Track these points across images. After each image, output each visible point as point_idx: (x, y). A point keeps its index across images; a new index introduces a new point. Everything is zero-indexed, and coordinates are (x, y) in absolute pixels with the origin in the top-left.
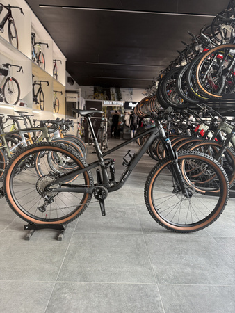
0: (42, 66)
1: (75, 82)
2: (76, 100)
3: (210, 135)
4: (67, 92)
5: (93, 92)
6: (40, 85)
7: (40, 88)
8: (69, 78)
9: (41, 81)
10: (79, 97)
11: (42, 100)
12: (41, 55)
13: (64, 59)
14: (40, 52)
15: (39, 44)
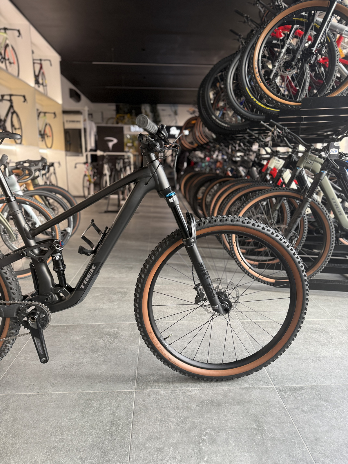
0: (13, 69)
1: (83, 98)
2: (81, 126)
3: (287, 175)
4: (65, 112)
5: (114, 113)
6: (11, 101)
7: (11, 106)
8: (71, 91)
9: (11, 95)
10: (85, 120)
11: (17, 125)
12: (9, 49)
13: (56, 58)
14: (7, 46)
15: (3, 31)
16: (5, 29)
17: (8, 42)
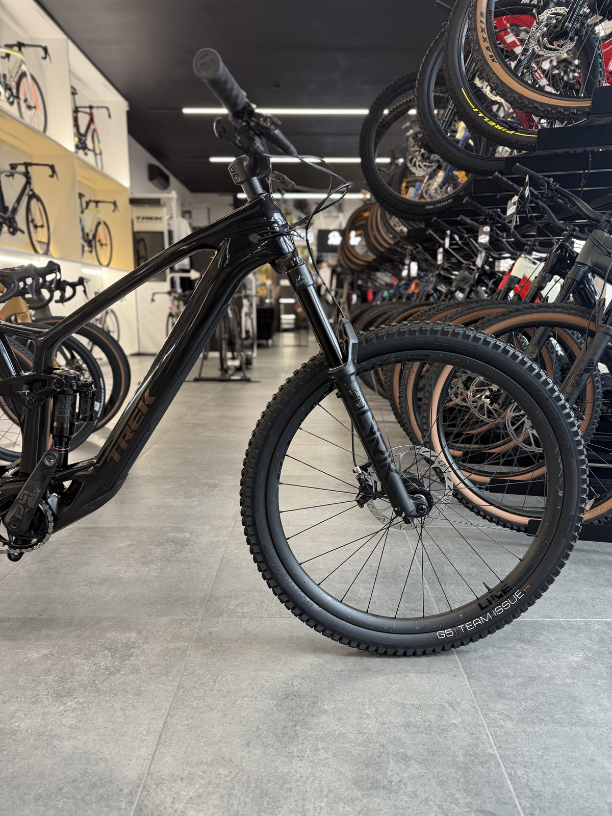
2: (162, 227)
4: (134, 202)
6: (27, 175)
7: (28, 182)
8: (151, 168)
9: (27, 165)
10: (171, 217)
11: (39, 219)
13: (119, 105)
14: (23, 75)
15: (16, 48)
16: (20, 45)
17: (24, 68)
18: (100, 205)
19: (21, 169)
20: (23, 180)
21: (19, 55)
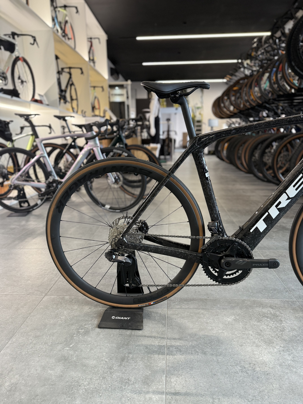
1: (121, 76)
4: (110, 86)
6: (70, 74)
7: (70, 78)
8: (112, 69)
10: (127, 94)
11: (74, 97)
14: (66, 22)
15: (63, 8)
16: (65, 7)
17: (67, 18)
18: (96, 88)
19: (67, 70)
20: (68, 76)
21: (65, 12)
